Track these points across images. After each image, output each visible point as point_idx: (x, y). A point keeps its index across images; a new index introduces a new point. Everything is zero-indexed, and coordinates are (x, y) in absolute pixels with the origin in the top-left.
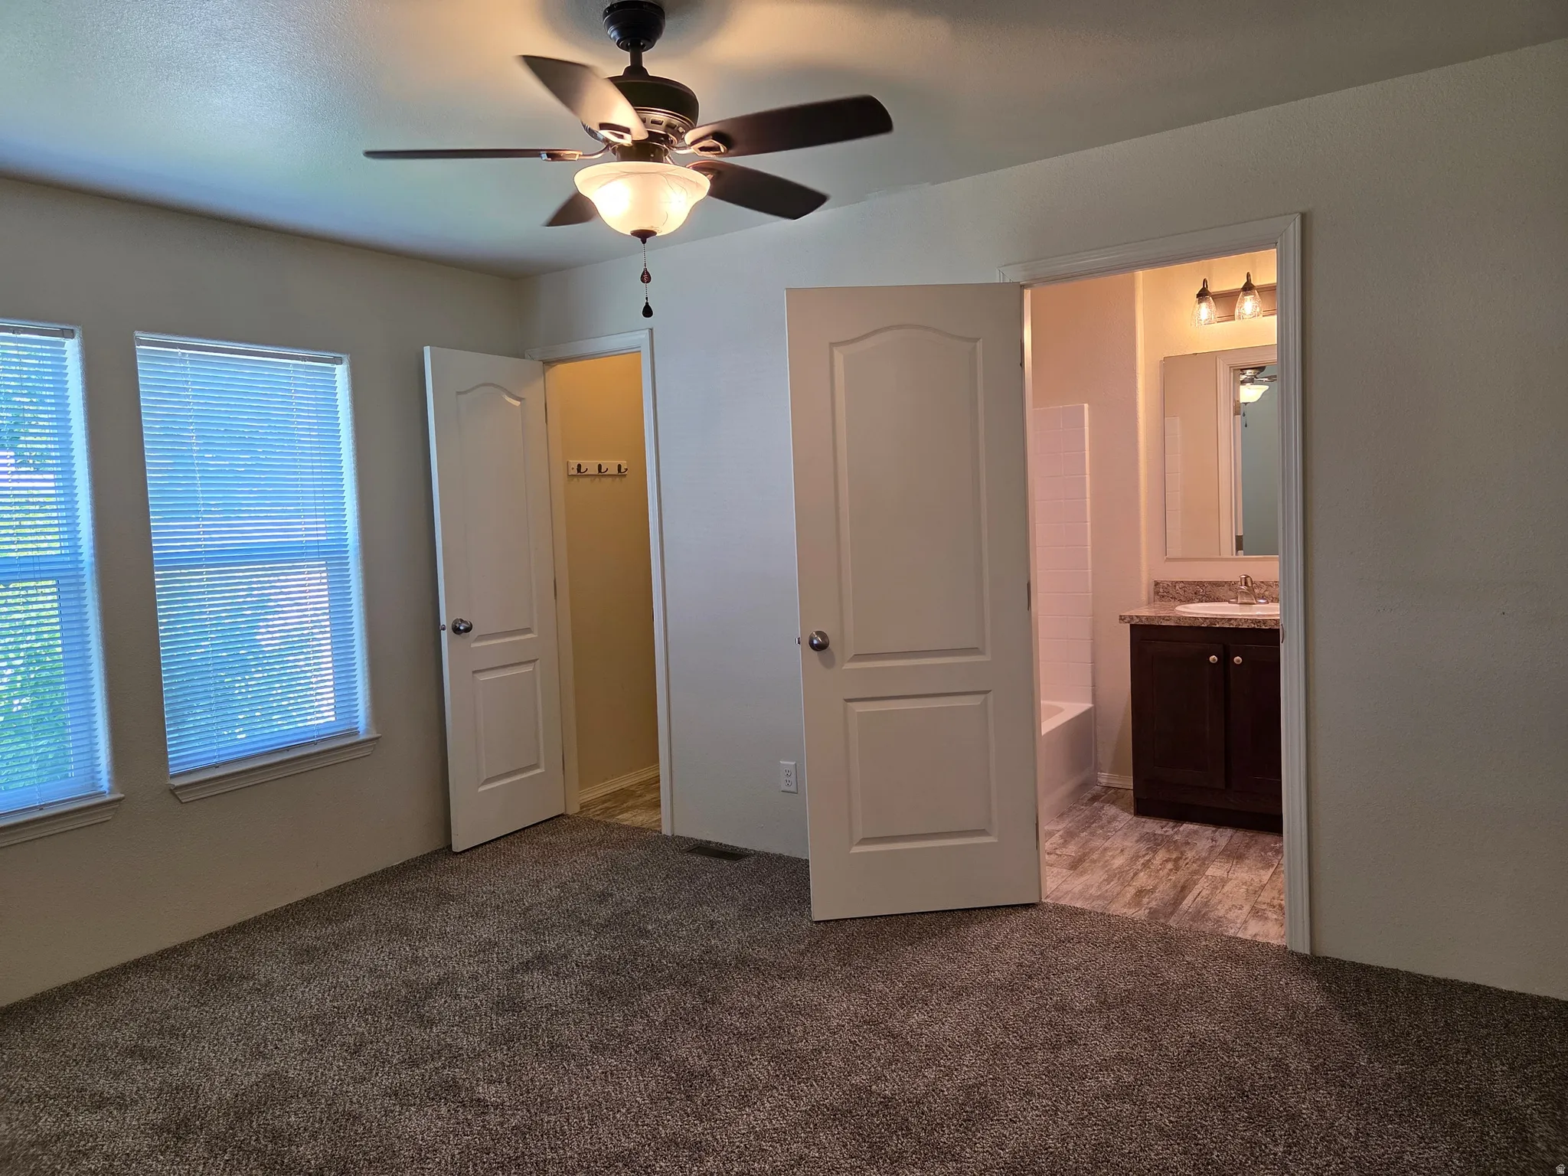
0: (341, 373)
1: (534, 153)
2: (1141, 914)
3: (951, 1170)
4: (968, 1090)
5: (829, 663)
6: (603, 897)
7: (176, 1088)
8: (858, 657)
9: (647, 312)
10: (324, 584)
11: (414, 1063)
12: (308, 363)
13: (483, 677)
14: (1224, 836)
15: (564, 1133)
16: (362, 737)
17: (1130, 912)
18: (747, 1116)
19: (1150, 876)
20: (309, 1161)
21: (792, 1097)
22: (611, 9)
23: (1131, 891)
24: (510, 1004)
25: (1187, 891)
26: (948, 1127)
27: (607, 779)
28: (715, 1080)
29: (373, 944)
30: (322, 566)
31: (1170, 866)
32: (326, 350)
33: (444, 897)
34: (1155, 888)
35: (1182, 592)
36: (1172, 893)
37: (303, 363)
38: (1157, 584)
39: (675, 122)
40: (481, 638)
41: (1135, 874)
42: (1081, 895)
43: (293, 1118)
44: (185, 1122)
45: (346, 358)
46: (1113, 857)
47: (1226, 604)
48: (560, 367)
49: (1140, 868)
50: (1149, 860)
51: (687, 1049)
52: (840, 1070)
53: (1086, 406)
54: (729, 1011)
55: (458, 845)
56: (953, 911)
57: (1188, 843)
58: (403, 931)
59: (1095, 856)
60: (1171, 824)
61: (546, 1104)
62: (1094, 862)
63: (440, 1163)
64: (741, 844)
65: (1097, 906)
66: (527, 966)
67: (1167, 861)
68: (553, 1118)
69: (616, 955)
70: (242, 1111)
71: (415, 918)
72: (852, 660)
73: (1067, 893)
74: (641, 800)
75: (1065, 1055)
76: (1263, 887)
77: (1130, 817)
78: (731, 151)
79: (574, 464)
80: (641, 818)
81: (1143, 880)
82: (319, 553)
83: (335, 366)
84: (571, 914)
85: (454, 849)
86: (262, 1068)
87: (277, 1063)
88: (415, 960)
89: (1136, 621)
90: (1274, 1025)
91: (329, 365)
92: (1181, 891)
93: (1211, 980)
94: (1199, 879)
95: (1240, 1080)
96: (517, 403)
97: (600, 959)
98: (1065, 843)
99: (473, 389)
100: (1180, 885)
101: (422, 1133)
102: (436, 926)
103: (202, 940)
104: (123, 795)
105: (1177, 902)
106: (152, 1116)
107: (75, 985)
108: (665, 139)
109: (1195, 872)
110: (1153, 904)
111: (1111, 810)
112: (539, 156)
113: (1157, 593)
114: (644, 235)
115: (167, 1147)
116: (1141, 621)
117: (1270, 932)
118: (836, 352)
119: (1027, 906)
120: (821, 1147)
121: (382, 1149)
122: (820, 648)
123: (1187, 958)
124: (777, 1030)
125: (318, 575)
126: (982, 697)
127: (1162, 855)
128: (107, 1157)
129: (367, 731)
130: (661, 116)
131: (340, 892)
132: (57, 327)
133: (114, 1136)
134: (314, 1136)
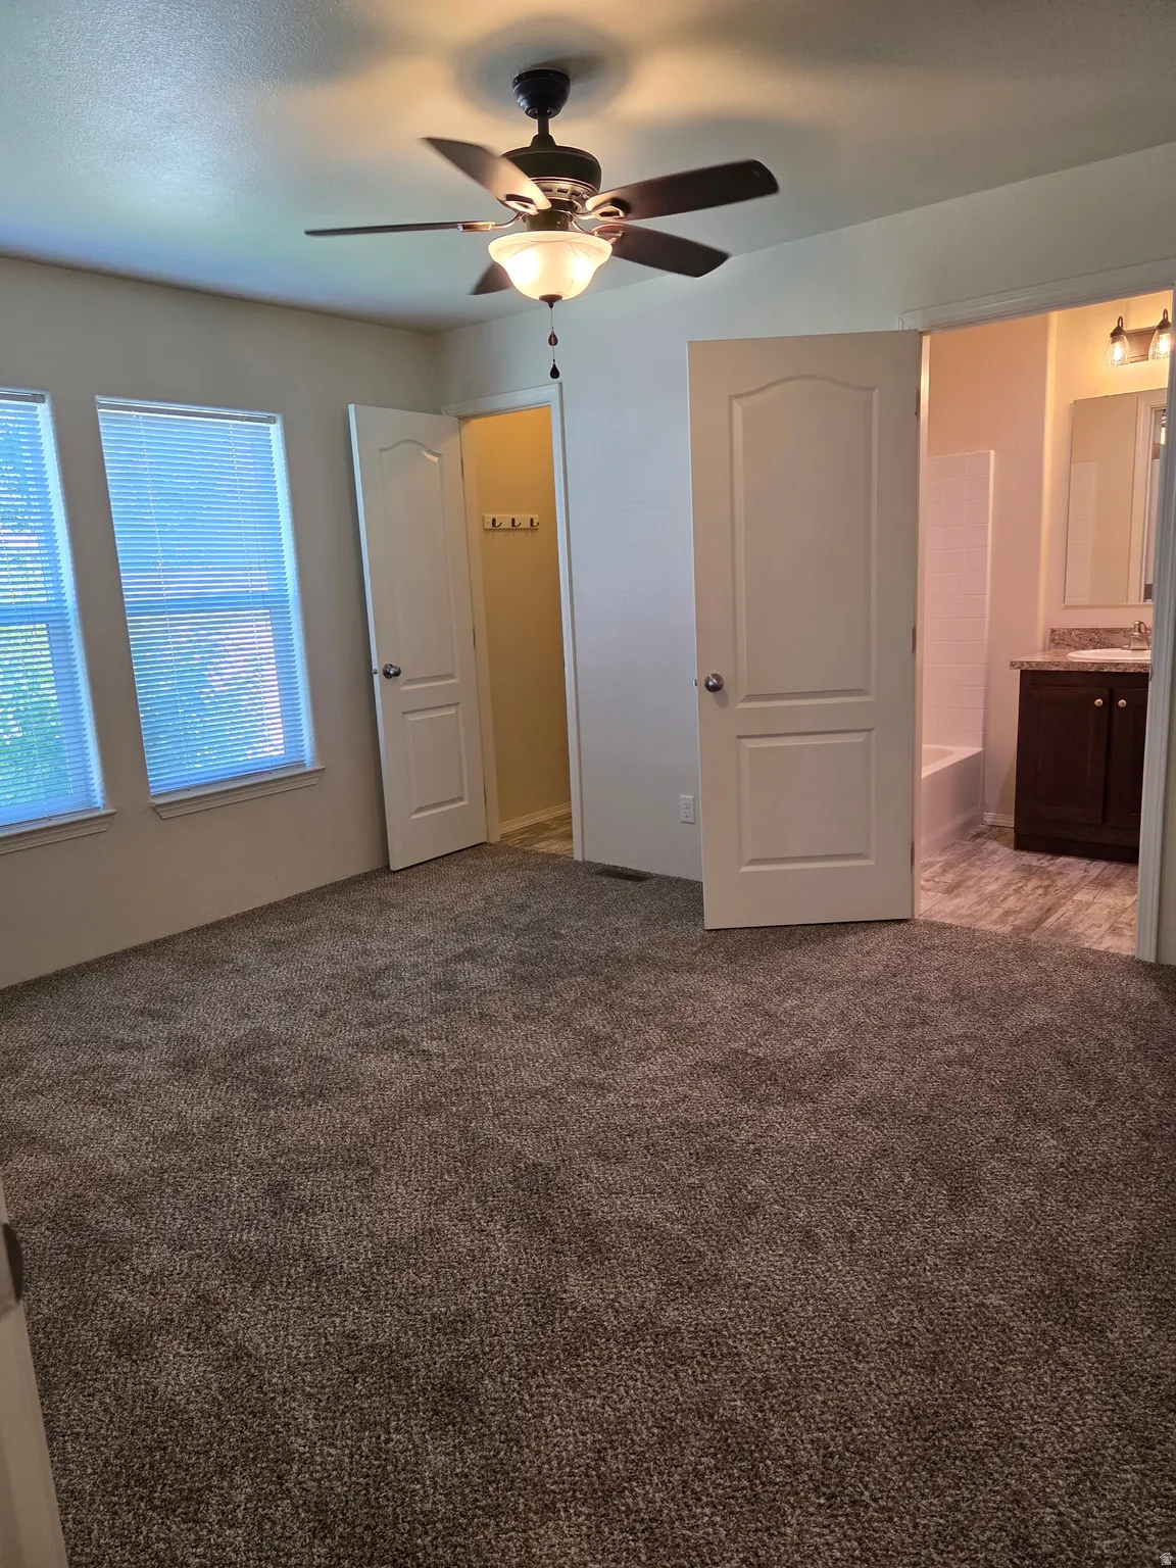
0: (275, 431)
1: (453, 225)
2: (1005, 929)
3: (809, 1108)
4: (829, 1055)
5: (723, 703)
6: (522, 908)
7: (182, 1037)
8: (750, 698)
9: (555, 373)
10: (269, 631)
11: (369, 1025)
12: (245, 423)
13: (412, 718)
14: (1097, 868)
15: (493, 1075)
16: (308, 769)
17: (994, 928)
18: (642, 1068)
19: (1019, 900)
20: (293, 1088)
21: (681, 1056)
22: (519, 78)
23: (999, 912)
24: (446, 985)
25: (1052, 912)
26: (810, 1079)
27: (524, 814)
28: (616, 1043)
29: (329, 939)
30: (265, 614)
31: (1040, 891)
32: (261, 410)
33: (385, 906)
34: (1022, 909)
35: (1077, 639)
36: (1037, 915)
37: (241, 423)
38: (1053, 631)
39: (579, 189)
40: (410, 681)
41: (1006, 898)
42: (952, 914)
43: (277, 1059)
44: (192, 1060)
45: (279, 418)
46: (988, 884)
47: (1119, 650)
48: (474, 422)
49: (1011, 893)
50: (1021, 887)
51: (593, 1019)
52: (723, 1038)
53: (992, 452)
54: (631, 994)
55: (395, 865)
56: (832, 924)
57: (1061, 873)
58: (355, 930)
59: (970, 883)
60: (1049, 857)
61: (477, 1055)
62: (969, 887)
63: (395, 1091)
64: (643, 868)
65: (966, 922)
66: (459, 958)
67: (1037, 888)
68: (484, 1065)
69: (534, 951)
70: (237, 1052)
71: (363, 920)
72: (744, 701)
73: (939, 912)
74: (555, 833)
75: (918, 1032)
76: (1125, 910)
77: (1010, 851)
78: (630, 215)
79: (489, 518)
80: (555, 847)
81: (1012, 903)
82: (263, 602)
83: (270, 425)
84: (494, 920)
85: (392, 868)
86: (248, 1025)
87: (260, 1022)
88: (365, 952)
89: (1025, 667)
90: (1108, 1015)
91: (264, 425)
92: (1047, 912)
93: (1058, 979)
94: (1064, 903)
95: (1068, 1054)
96: (436, 459)
97: (520, 954)
98: (944, 872)
99: (395, 445)
100: (1047, 907)
101: (380, 1071)
102: (380, 928)
103: (186, 933)
104: (114, 810)
105: (1040, 921)
106: (164, 1056)
107: (88, 964)
108: (570, 206)
109: (1064, 897)
110: (1018, 922)
111: (992, 845)
112: (456, 227)
113: (1053, 640)
114: (551, 300)
115: (180, 1077)
116: (1031, 666)
117: (1124, 946)
118: (735, 404)
119: (900, 921)
120: (702, 1090)
121: (349, 1081)
122: (715, 689)
123: (1040, 964)
124: (670, 1009)
125: (264, 623)
126: (865, 734)
127: (1034, 882)
128: (134, 1083)
129: (313, 764)
130: (565, 184)
131: (298, 899)
132: (28, 392)
133: (137, 1069)
134: (295, 1071)
